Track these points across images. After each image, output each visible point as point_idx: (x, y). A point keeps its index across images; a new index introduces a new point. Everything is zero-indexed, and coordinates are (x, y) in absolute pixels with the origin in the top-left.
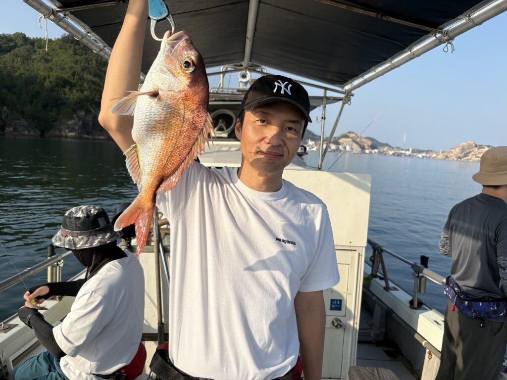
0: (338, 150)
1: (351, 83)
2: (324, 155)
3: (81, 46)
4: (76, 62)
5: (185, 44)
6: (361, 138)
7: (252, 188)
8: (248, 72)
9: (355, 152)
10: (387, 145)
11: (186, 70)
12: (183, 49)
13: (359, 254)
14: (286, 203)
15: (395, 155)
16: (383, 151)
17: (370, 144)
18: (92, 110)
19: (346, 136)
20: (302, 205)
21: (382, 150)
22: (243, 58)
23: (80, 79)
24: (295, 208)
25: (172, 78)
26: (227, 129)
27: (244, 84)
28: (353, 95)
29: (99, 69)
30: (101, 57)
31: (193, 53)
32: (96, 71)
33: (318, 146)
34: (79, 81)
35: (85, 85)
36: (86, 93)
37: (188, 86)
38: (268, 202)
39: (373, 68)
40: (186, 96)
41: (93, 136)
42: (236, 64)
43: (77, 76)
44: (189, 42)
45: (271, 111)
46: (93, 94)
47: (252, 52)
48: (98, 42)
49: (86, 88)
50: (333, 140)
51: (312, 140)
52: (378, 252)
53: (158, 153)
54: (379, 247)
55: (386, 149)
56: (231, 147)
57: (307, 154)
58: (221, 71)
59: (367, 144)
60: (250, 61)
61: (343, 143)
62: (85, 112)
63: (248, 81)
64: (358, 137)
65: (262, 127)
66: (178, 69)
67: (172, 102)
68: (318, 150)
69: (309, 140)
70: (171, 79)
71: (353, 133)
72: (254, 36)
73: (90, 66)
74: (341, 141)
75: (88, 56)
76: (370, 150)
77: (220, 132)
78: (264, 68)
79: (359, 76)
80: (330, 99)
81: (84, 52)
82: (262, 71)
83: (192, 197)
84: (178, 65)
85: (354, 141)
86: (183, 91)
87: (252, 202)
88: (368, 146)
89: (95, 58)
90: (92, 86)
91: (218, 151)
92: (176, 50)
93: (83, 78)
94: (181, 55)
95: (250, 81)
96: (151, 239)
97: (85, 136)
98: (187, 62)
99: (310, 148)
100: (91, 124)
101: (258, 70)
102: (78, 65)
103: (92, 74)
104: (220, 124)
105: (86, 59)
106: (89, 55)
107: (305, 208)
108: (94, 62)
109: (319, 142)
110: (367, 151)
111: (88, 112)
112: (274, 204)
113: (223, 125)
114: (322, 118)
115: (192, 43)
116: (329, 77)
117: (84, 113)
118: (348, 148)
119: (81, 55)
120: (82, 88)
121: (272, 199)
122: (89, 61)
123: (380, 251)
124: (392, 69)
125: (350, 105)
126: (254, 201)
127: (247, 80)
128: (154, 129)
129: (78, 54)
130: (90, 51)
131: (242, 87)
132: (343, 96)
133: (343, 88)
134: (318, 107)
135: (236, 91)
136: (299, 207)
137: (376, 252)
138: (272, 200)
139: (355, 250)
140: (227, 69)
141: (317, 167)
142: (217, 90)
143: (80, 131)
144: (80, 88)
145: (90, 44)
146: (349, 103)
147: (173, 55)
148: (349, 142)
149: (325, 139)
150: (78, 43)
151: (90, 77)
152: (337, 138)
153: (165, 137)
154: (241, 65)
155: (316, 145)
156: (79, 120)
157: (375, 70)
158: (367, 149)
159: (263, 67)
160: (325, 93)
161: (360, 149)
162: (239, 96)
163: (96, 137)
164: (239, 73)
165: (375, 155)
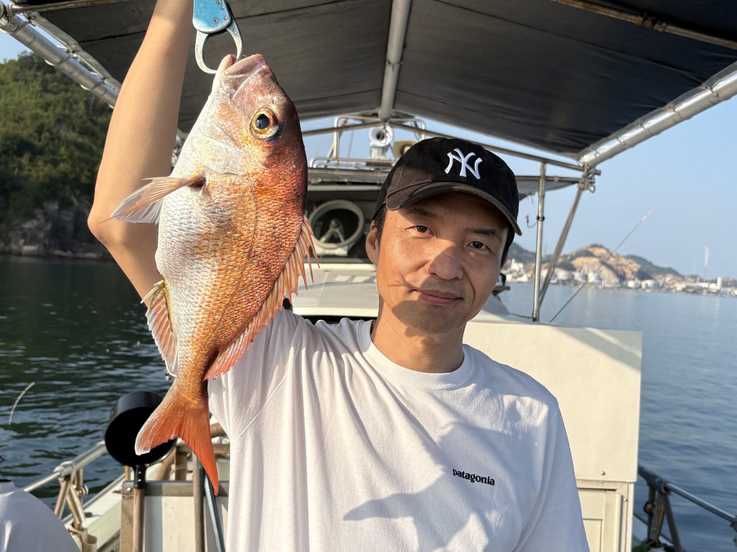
0: (571, 280)
1: (595, 149)
2: (542, 292)
3: (58, 75)
4: (46, 107)
5: (260, 82)
6: (618, 257)
7: (401, 363)
8: (388, 128)
9: (607, 285)
10: (670, 271)
11: (261, 133)
12: (255, 91)
13: (622, 498)
14: (473, 396)
15: (688, 292)
16: (664, 284)
17: (636, 270)
18: (74, 199)
19: (587, 254)
20: (507, 399)
21: (661, 282)
22: (379, 102)
23: (53, 139)
24: (492, 406)
25: (232, 149)
26: (346, 238)
27: (381, 151)
28: (599, 173)
29: (91, 120)
30: (96, 97)
31: (275, 99)
32: (84, 123)
33: (532, 272)
34: (51, 142)
35: (62, 150)
36: (62, 166)
37: (265, 165)
38: (435, 394)
39: (639, 120)
40: (260, 184)
41: (74, 252)
42: (364, 112)
43: (47, 134)
44: (268, 76)
45: (439, 211)
46: (78, 169)
47: (397, 90)
48: (93, 69)
49: (64, 157)
50: (560, 260)
51: (519, 260)
52: (660, 492)
53: (207, 299)
54: (661, 482)
55: (668, 278)
56: (354, 274)
57: (508, 288)
58: (335, 126)
59: (630, 269)
60: (394, 107)
61: (581, 268)
62: (60, 205)
63: (389, 145)
64: (611, 255)
65: (422, 241)
66: (244, 130)
67: (233, 196)
68: (531, 279)
69: (513, 261)
70: (230, 150)
71: (601, 247)
72: (402, 59)
73: (74, 114)
74: (577, 262)
75: (69, 94)
76: (637, 281)
77: (332, 245)
78: (420, 121)
79: (611, 137)
80: (553, 181)
81: (62, 86)
82: (416, 125)
83: (277, 384)
84: (245, 124)
85: (603, 263)
86: (253, 174)
87: (403, 394)
88: (633, 273)
89: (85, 99)
90: (77, 153)
91: (327, 284)
92: (243, 93)
93: (59, 138)
94: (251, 103)
95: (392, 145)
96: (186, 466)
97: (58, 252)
98: (262, 117)
99: (515, 278)
100: (70, 228)
101: (409, 123)
102: (50, 113)
103: (77, 129)
104: (331, 230)
105: (66, 101)
106: (73, 92)
107: (513, 406)
108: (82, 106)
109: (534, 265)
110: (631, 284)
111: (65, 204)
112: (447, 397)
113: (337, 230)
114: (538, 218)
115: (274, 79)
116: (550, 137)
117: (56, 207)
118: (592, 278)
119: (55, 93)
120: (55, 157)
121: (444, 386)
122: (71, 104)
123: (664, 491)
124: (676, 123)
125: (593, 192)
126: (406, 392)
127: (387, 143)
128: (197, 250)
129: (50, 91)
130: (74, 85)
131: (375, 156)
132: (578, 175)
133: (578, 159)
134: (530, 197)
135: (364, 164)
136: (501, 403)
137: (657, 493)
138: (443, 389)
139: (614, 490)
140: (345, 122)
141: (530, 315)
142: (325, 162)
143: (47, 242)
144: (51, 156)
145: (76, 74)
146: (592, 188)
147: (234, 103)
148: (593, 265)
149: (544, 259)
150: (52, 70)
151: (72, 135)
152: (569, 258)
153: (219, 265)
154: (376, 115)
155: (527, 271)
156: (47, 221)
157: (642, 125)
158: (630, 279)
159: (417, 117)
160: (544, 170)
161: (615, 280)
162: (371, 174)
163: (80, 255)
164: (371, 131)
165: (648, 291)
